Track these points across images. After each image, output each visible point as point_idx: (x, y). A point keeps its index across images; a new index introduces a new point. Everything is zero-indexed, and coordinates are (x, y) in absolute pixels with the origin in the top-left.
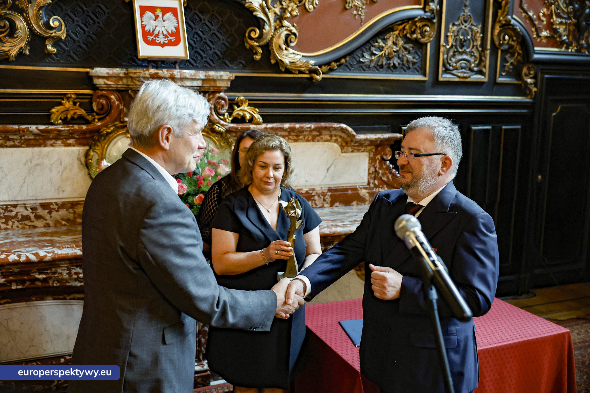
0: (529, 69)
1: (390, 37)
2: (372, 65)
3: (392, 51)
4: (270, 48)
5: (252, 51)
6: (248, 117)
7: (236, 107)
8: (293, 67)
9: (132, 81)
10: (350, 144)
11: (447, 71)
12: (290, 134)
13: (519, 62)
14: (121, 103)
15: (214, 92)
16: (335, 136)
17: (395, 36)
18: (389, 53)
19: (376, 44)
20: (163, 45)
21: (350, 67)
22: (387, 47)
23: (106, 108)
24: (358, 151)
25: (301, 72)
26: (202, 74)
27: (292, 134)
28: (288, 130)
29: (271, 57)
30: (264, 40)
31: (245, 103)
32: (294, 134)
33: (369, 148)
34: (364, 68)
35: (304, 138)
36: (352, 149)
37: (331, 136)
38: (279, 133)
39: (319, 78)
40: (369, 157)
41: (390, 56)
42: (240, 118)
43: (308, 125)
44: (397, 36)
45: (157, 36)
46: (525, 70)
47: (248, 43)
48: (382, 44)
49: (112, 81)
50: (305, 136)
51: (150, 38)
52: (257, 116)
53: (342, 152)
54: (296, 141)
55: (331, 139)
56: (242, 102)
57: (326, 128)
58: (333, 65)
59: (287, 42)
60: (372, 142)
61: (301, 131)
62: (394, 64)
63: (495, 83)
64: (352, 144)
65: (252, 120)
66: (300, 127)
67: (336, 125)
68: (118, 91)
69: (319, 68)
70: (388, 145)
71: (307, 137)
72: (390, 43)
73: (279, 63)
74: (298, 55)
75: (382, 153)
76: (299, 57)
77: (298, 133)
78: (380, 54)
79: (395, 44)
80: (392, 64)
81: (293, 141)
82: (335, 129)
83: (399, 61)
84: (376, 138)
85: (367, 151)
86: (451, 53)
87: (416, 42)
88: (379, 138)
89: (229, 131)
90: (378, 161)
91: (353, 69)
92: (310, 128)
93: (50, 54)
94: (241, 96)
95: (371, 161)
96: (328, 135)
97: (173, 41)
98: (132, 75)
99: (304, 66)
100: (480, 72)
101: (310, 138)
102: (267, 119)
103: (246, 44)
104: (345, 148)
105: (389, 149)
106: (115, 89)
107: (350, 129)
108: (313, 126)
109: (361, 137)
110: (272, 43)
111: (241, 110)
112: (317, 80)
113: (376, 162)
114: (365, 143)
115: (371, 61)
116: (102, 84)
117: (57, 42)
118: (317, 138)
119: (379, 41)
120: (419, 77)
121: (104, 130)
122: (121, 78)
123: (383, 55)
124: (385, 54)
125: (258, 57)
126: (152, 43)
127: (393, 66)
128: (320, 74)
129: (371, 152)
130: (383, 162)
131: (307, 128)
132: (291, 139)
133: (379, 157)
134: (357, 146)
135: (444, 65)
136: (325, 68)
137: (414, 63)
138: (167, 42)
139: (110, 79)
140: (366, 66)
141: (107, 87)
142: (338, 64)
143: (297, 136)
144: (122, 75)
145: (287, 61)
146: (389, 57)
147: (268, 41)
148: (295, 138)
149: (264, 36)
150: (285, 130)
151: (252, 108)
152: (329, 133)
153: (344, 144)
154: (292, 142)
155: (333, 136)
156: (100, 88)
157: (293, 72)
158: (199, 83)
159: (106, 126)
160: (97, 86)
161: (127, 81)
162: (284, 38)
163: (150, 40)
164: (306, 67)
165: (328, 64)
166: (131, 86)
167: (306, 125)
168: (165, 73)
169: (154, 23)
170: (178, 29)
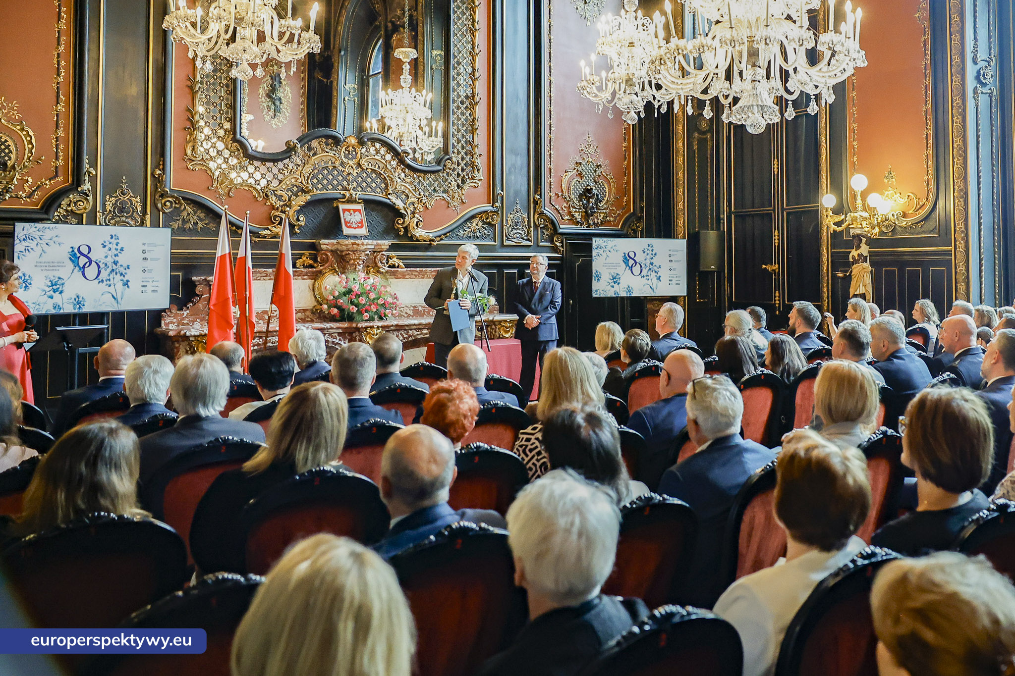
0: (558, 238)
1: (474, 221)
2: (465, 236)
3: (476, 229)
4: (408, 228)
5: (398, 230)
6: (397, 265)
7: (391, 260)
8: (421, 238)
9: (339, 246)
11: (508, 239)
13: (551, 234)
14: (332, 257)
15: (380, 252)
18: (474, 230)
19: (467, 225)
20: (355, 228)
21: (452, 237)
22: (473, 226)
23: (325, 260)
25: (425, 241)
26: (375, 242)
29: (409, 233)
30: (405, 224)
31: (395, 257)
38: (414, 274)
39: (435, 244)
42: (392, 265)
44: (478, 221)
45: (352, 223)
46: (555, 238)
47: (396, 226)
48: (470, 225)
51: (349, 225)
52: (401, 264)
54: (423, 278)
56: (393, 257)
58: (442, 237)
59: (417, 226)
62: (477, 236)
63: (538, 246)
65: (398, 267)
66: (425, 270)
68: (332, 251)
69: (435, 239)
72: (474, 224)
73: (413, 236)
74: (423, 231)
76: (424, 233)
78: (468, 230)
79: (477, 225)
83: (480, 234)
86: (510, 229)
87: (489, 224)
89: (387, 272)
91: (454, 238)
93: (296, 233)
94: (392, 254)
97: (360, 226)
98: (341, 243)
100: (528, 240)
102: (407, 266)
106: (330, 250)
110: (410, 226)
111: (393, 261)
115: (464, 234)
116: (324, 248)
117: (300, 227)
119: (468, 223)
120: (493, 243)
121: (324, 271)
122: (333, 244)
123: (471, 231)
125: (402, 233)
126: (350, 227)
128: (436, 242)
131: (429, 271)
132: (420, 277)
135: (506, 236)
136: (438, 239)
137: (489, 235)
138: (357, 226)
139: (329, 245)
141: (327, 249)
142: (445, 236)
143: (424, 275)
144: (336, 243)
145: (417, 235)
146: (474, 232)
147: (407, 225)
148: (422, 276)
149: (405, 222)
150: (418, 272)
151: (399, 260)
156: (323, 250)
157: (421, 240)
158: (373, 247)
159: (325, 269)
160: (321, 249)
161: (337, 246)
162: (416, 223)
164: (428, 238)
165: (440, 236)
166: (339, 249)
167: (429, 269)
168: (358, 242)
169: (350, 217)
170: (362, 220)
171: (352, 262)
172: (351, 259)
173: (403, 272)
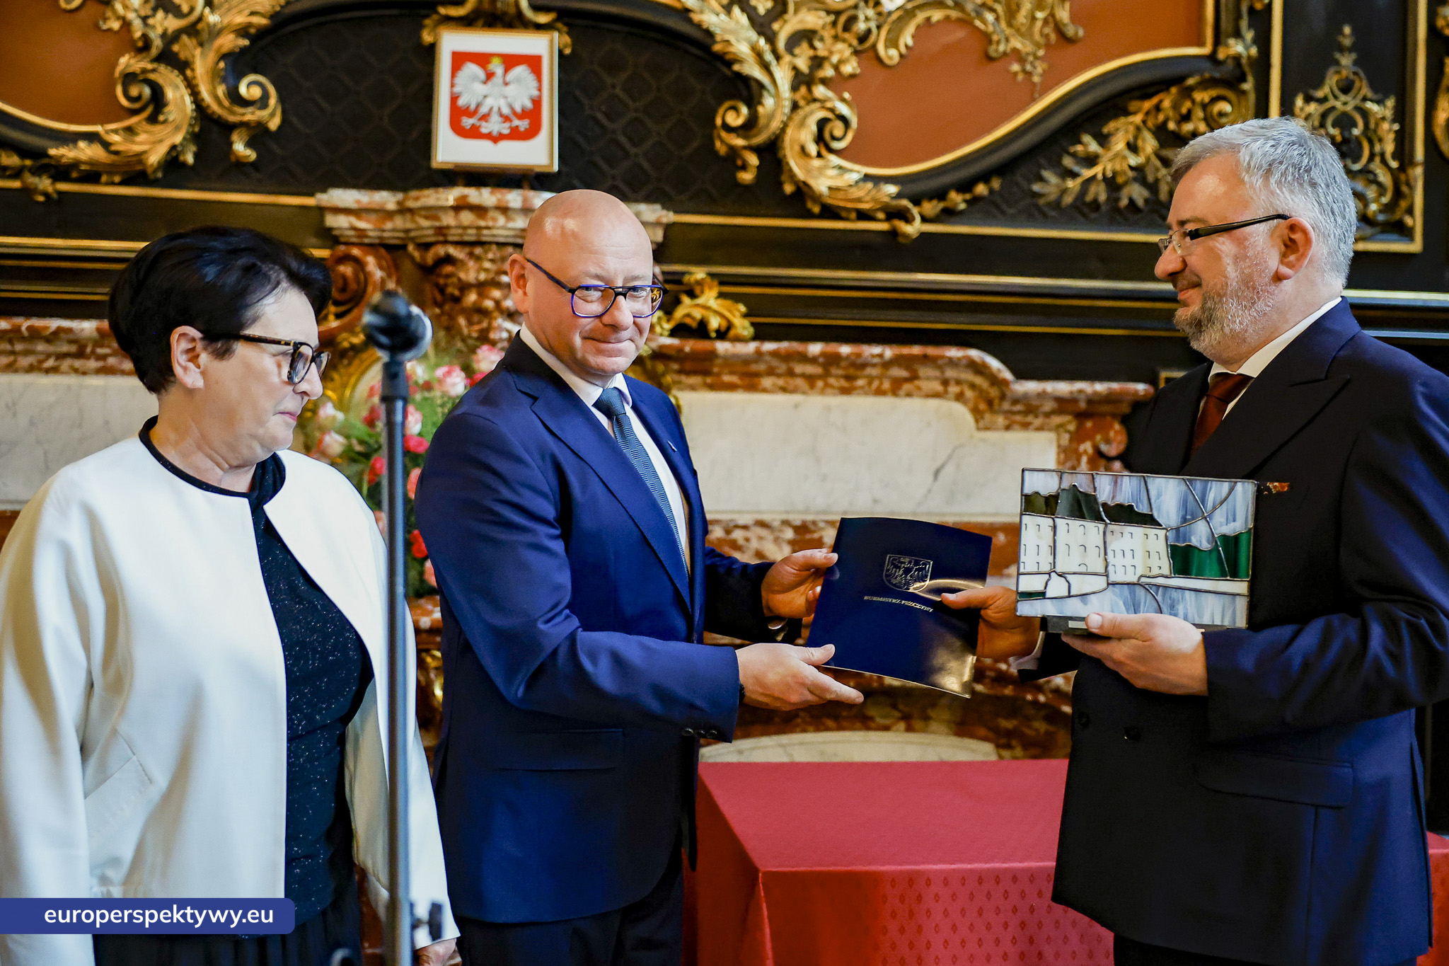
1: (1117, 129)
2: (1068, 200)
3: (1126, 168)
4: (780, 155)
5: (734, 162)
6: (714, 323)
7: (686, 300)
8: (841, 200)
9: (413, 221)
10: (1000, 405)
12: (826, 374)
14: (389, 276)
16: (958, 382)
17: (1131, 128)
18: (1115, 173)
19: (1079, 148)
20: (496, 138)
21: (1004, 207)
22: (1110, 154)
23: (353, 286)
24: (1026, 426)
25: (863, 216)
27: (834, 371)
28: (821, 360)
29: (784, 177)
30: (759, 133)
31: (710, 288)
32: (840, 372)
33: (1057, 420)
34: (1046, 210)
35: (870, 384)
36: (1007, 422)
37: (945, 383)
38: (799, 368)
39: (911, 231)
40: (1059, 446)
41: (1120, 180)
42: (694, 325)
43: (876, 350)
44: (1138, 129)
45: (485, 117)
47: (722, 141)
48: (1093, 147)
49: (368, 221)
50: (871, 379)
51: (467, 122)
52: (740, 323)
53: (978, 429)
54: (845, 391)
55: (946, 392)
56: (702, 286)
57: (925, 358)
58: (952, 200)
59: (820, 139)
60: (1064, 405)
61: (858, 365)
62: (1131, 201)
64: (1006, 406)
65: (722, 335)
66: (852, 354)
67: (954, 352)
68: (385, 247)
69: (910, 205)
70: (1114, 416)
71: (876, 384)
72: (1119, 144)
73: (803, 192)
74: (851, 171)
75: (1098, 437)
76: (855, 177)
77: (852, 371)
78: (1087, 173)
79: (1133, 147)
80: (1124, 202)
81: (836, 391)
82: (952, 363)
83: (1146, 193)
84: (1071, 393)
85: (1050, 430)
88: (1081, 391)
89: (660, 356)
90: (1084, 459)
91: (1012, 211)
92: (881, 356)
93: (240, 164)
94: (699, 273)
95: (1062, 456)
96: (936, 378)
97: (522, 129)
98: (411, 204)
99: (868, 198)
100: (1397, 227)
101: (886, 385)
102: (765, 331)
103: (718, 144)
104: (988, 416)
105: (1117, 426)
106: (377, 241)
107: (994, 363)
108: (888, 352)
109: (1031, 387)
110: (783, 141)
111: (697, 305)
112: (906, 236)
113: (1079, 460)
114: (1041, 406)
115: (1064, 191)
116: (347, 229)
117: (258, 135)
118: (907, 387)
119: (1087, 138)
121: (345, 339)
122: (390, 215)
123: (1100, 176)
124: (1104, 174)
125: (747, 177)
126: (474, 133)
127: (1127, 207)
128: (914, 219)
129: (1061, 430)
130: (1103, 462)
131: (873, 356)
132: (832, 387)
133: (1087, 447)
134: (1019, 413)
136: (931, 208)
138: (506, 131)
139: (364, 215)
140: (1049, 204)
141: (359, 237)
142: (968, 196)
143: (849, 378)
144: (391, 206)
145: (821, 185)
146: (1112, 184)
147: (773, 138)
148: (843, 383)
149: (762, 121)
150: (813, 360)
151: (728, 303)
152: (937, 373)
153: (982, 406)
154: (834, 395)
155: (952, 383)
156: (343, 240)
157: (844, 214)
159: (350, 329)
160: (335, 233)
161: (405, 221)
162: (814, 128)
163: (468, 127)
164: (875, 200)
165: (940, 195)
166: (412, 234)
167: (872, 351)
168: (485, 196)
169: (481, 89)
170: (537, 102)
171: (472, 297)
172: (465, 287)
173: (746, 361)
